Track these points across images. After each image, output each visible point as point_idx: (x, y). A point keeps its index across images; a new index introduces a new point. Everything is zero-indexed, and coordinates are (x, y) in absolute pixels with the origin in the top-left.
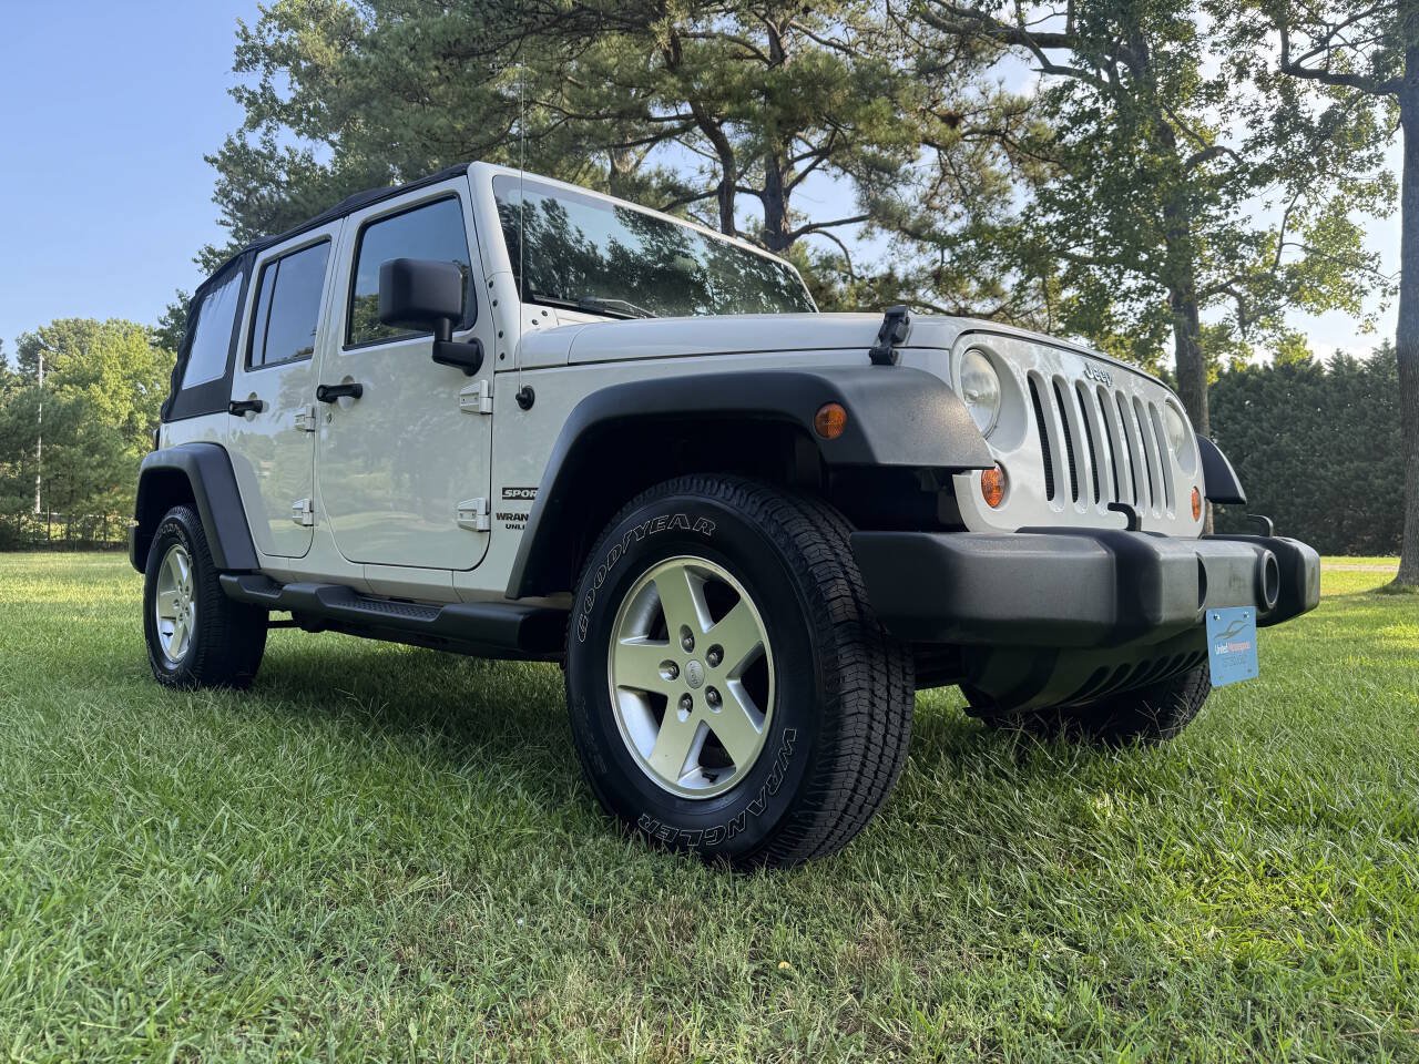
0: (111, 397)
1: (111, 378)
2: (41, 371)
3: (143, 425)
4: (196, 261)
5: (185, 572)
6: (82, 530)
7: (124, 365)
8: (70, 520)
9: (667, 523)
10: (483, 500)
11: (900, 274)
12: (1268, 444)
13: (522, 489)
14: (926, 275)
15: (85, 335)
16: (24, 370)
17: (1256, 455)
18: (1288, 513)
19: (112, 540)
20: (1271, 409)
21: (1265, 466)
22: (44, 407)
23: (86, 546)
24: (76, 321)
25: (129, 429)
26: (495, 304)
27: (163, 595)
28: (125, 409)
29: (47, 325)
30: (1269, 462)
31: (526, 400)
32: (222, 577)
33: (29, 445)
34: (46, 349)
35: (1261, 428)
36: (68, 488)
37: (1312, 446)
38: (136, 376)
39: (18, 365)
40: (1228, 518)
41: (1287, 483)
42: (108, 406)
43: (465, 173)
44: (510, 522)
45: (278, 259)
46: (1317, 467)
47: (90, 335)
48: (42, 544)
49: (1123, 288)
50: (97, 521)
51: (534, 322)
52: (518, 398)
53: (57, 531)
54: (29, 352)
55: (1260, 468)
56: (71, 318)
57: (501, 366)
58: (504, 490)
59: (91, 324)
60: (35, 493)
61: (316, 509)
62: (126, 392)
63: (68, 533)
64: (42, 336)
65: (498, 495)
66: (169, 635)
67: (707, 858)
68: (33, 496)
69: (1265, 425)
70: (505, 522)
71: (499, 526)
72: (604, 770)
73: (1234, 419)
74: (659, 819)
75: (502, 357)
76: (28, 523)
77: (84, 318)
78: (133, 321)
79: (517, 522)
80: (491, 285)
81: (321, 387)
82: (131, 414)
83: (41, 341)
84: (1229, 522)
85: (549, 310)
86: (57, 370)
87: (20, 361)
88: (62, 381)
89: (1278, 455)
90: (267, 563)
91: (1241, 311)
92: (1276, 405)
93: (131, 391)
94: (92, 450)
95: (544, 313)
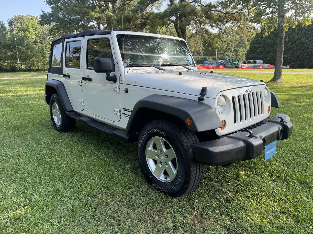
0: (31, 34)
1: (30, 30)
2: (14, 28)
3: (38, 41)
4: (45, 2)
5: (58, 107)
6: (29, 67)
7: (33, 26)
8: (26, 64)
9: (156, 131)
10: (119, 110)
11: (213, 4)
12: (300, 40)
13: (127, 109)
14: (219, 3)
15: (22, 19)
16: (10, 28)
17: (297, 43)
18: (302, 57)
19: (36, 69)
20: (301, 31)
21: (298, 46)
22: (16, 39)
23: (30, 70)
24: (20, 16)
25: (35, 42)
26: (119, 68)
27: (54, 111)
28: (34, 37)
29: (13, 17)
30: (299, 45)
31: (127, 91)
32: (66, 112)
33: (14, 47)
34: (14, 23)
35: (299, 36)
36: (24, 58)
37: (310, 41)
38: (35, 29)
39: (8, 26)
40: (288, 59)
41: (303, 50)
42: (30, 37)
43: (110, 34)
44: (125, 115)
45: (70, 42)
46: (311, 46)
47: (23, 19)
48: (21, 70)
49: (266, 12)
50: (32, 64)
51: (127, 72)
52: (125, 91)
53: (23, 67)
54: (11, 23)
55: (297, 46)
56: (19, 15)
57: (121, 82)
58: (123, 108)
59: (23, 16)
60: (18, 59)
61: (84, 102)
62: (34, 33)
63: (26, 67)
64: (13, 19)
65: (122, 109)
66: (56, 119)
67: (165, 194)
68: (17, 59)
69: (300, 35)
70: (124, 115)
71: (123, 115)
72: (145, 172)
73: (292, 34)
74: (156, 184)
75: (121, 80)
76: (17, 65)
77: (21, 15)
78: (32, 15)
79: (126, 115)
80: (118, 63)
81: (83, 77)
82: (35, 38)
83: (13, 20)
84: (288, 60)
85: (130, 68)
86: (18, 28)
87: (9, 26)
88: (19, 31)
89: (302, 43)
90: (75, 110)
91: (295, 13)
92: (303, 30)
93: (35, 33)
94: (28, 49)
95: (129, 69)
